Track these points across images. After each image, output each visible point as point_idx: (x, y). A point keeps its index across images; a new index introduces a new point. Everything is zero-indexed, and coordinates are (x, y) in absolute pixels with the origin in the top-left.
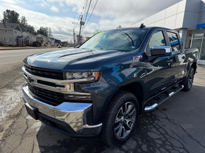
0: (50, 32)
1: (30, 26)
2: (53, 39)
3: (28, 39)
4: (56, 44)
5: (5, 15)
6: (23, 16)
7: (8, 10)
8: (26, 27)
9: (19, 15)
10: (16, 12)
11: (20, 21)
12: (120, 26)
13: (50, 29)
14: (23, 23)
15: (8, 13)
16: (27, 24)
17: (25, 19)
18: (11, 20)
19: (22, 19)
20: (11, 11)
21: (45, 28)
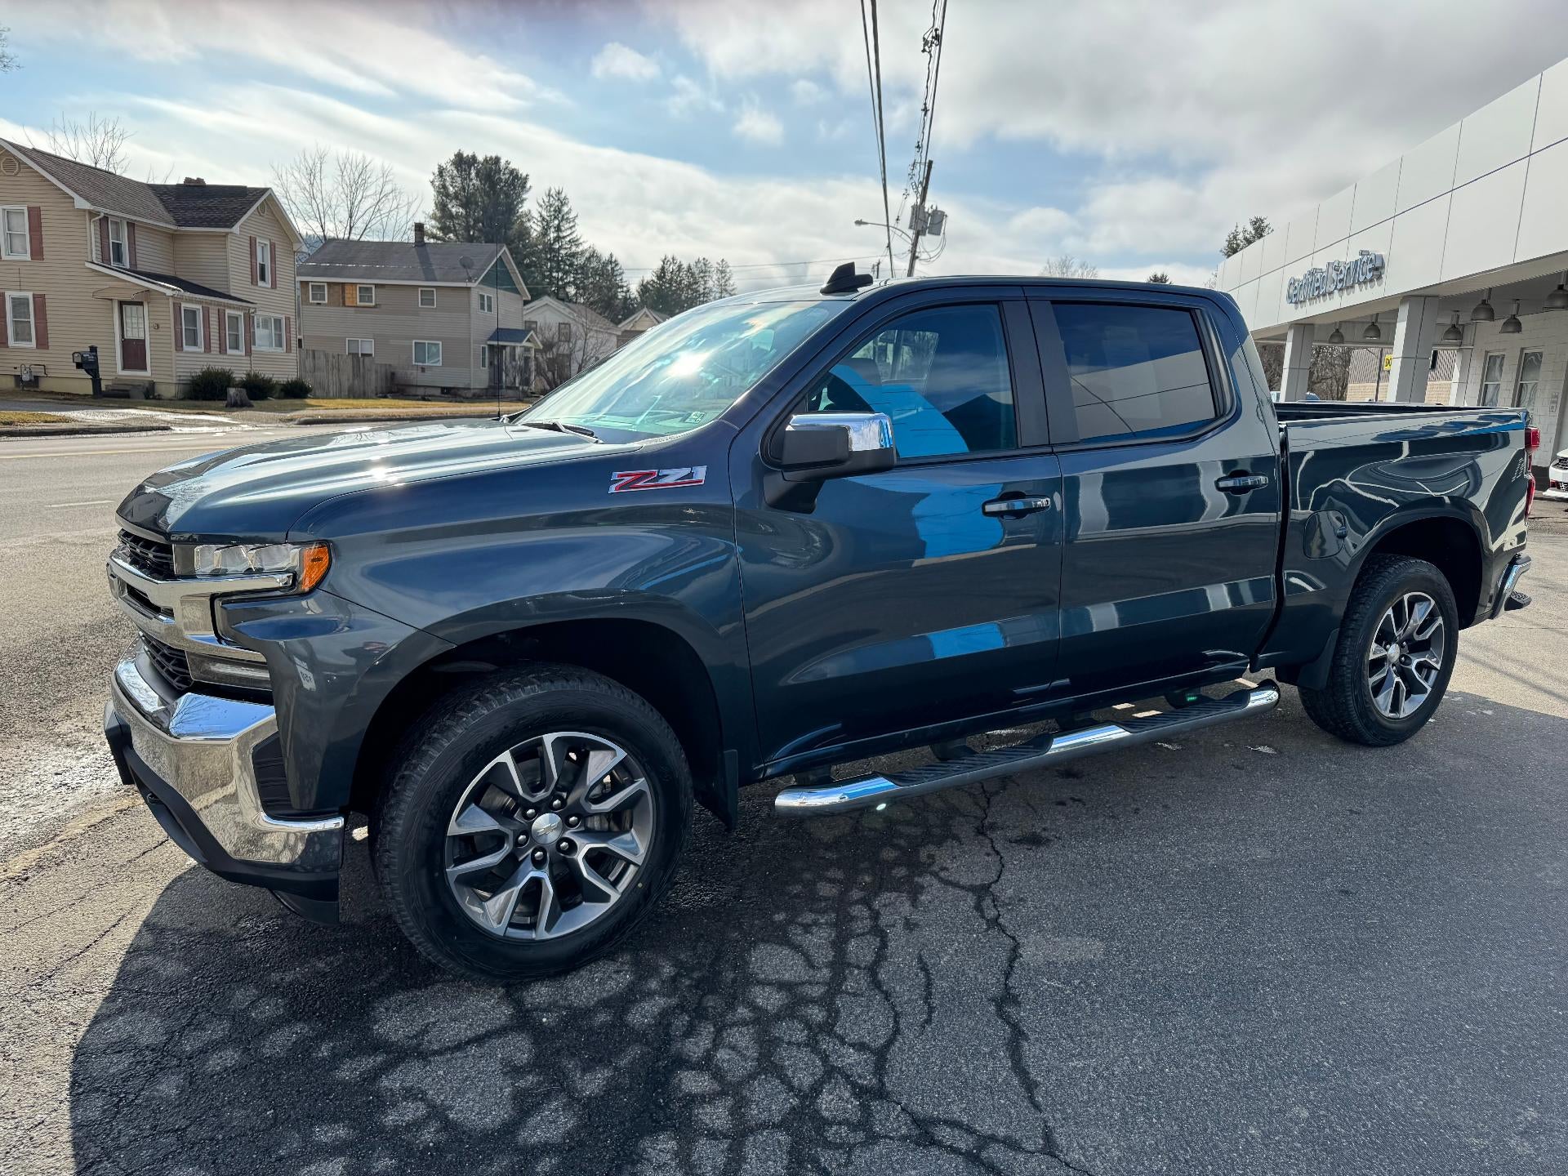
1: (593, 255)
3: (564, 348)
5: (442, 191)
6: (553, 192)
7: (465, 155)
8: (568, 262)
9: (525, 183)
10: (512, 166)
11: (534, 226)
12: (1262, 221)
13: (722, 272)
14: (552, 235)
15: (460, 176)
16: (577, 246)
17: (565, 209)
18: (476, 221)
19: (544, 214)
20: (480, 158)
21: (689, 268)
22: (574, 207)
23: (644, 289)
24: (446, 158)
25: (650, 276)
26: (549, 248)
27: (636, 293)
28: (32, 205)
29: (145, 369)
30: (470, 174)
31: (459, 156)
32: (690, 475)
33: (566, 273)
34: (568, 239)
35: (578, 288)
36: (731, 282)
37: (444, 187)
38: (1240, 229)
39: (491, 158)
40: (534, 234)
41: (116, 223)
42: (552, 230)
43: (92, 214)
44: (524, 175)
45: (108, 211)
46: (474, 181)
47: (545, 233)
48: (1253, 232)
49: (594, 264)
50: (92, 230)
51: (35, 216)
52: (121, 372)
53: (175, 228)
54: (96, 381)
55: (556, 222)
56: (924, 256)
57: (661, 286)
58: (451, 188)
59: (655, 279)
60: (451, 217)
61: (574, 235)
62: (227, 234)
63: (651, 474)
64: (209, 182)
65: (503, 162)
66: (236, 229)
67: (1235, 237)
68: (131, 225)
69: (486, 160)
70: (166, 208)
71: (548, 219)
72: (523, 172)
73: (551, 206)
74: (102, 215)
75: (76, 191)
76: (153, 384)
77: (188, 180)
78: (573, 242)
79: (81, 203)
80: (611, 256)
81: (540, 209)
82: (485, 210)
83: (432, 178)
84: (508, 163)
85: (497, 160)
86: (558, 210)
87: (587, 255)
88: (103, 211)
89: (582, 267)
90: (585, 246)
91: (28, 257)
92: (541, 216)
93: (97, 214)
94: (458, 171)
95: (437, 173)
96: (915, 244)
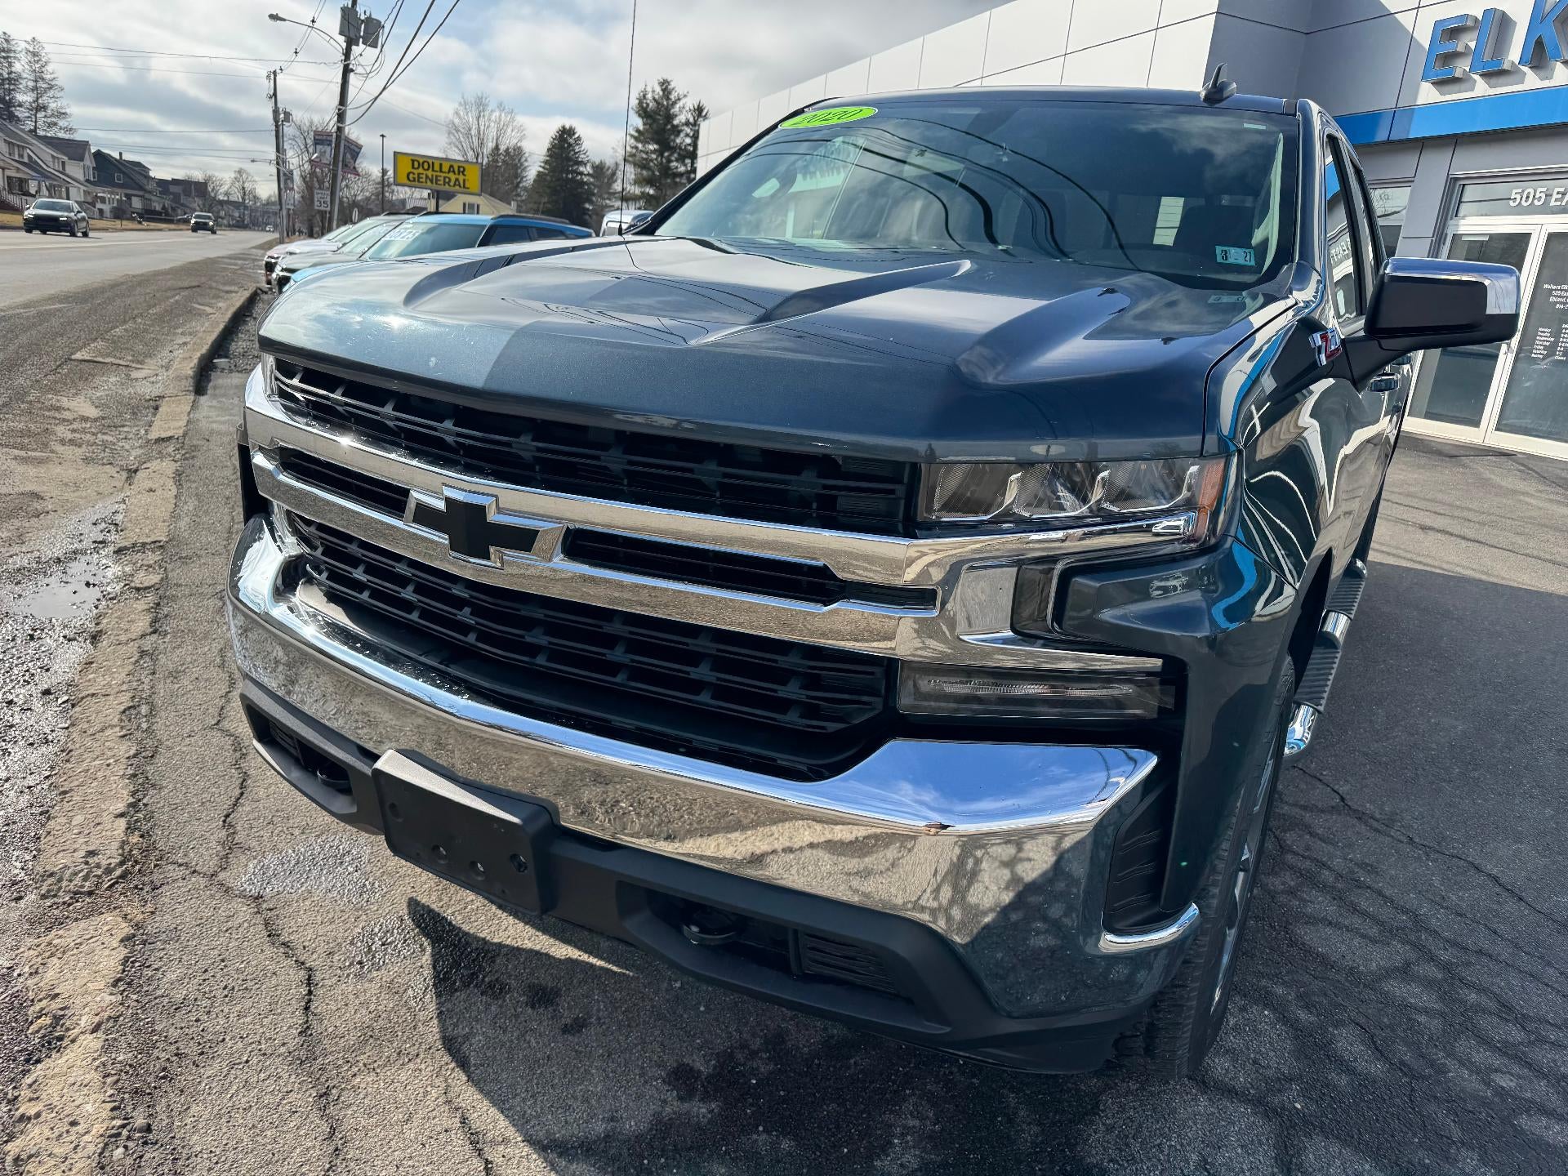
0: (42, 85)
2: (75, 149)
4: (110, 197)
12: (669, 83)
13: (35, 54)
36: (49, 68)
38: (649, 89)
48: (661, 93)
67: (644, 96)
96: (347, 54)
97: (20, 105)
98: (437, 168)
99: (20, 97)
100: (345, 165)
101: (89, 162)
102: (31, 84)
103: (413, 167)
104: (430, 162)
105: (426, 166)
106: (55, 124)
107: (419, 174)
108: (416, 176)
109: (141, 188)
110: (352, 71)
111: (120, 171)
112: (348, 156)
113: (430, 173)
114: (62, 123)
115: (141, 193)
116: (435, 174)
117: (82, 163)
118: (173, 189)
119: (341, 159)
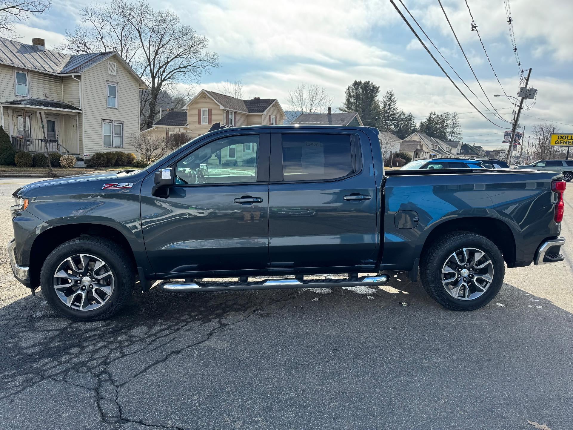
0: (455, 126)
1: (402, 114)
5: (349, 95)
6: (389, 92)
7: (357, 82)
8: (392, 117)
9: (378, 90)
10: (374, 84)
11: (381, 105)
13: (454, 117)
14: (387, 107)
15: (356, 89)
16: (396, 110)
17: (393, 98)
18: (360, 104)
19: (385, 100)
20: (363, 82)
21: (441, 116)
22: (396, 97)
23: (422, 125)
24: (351, 83)
25: (424, 120)
26: (386, 112)
27: (419, 127)
28: (209, 108)
29: (235, 157)
30: (359, 88)
31: (356, 82)
32: (128, 185)
33: (391, 120)
34: (393, 108)
35: (395, 125)
36: (458, 121)
37: (349, 93)
39: (367, 82)
40: (381, 107)
41: (231, 113)
42: (387, 105)
43: (224, 110)
44: (378, 87)
45: (228, 109)
46: (360, 90)
47: (385, 107)
49: (402, 117)
50: (224, 115)
51: (210, 111)
52: (229, 158)
53: (248, 113)
54: (220, 161)
55: (389, 103)
56: (524, 108)
57: (429, 123)
58: (352, 94)
59: (426, 121)
60: (351, 103)
61: (395, 107)
62: (262, 114)
63: (116, 184)
64: (261, 98)
65: (371, 83)
66: (265, 113)
68: (235, 113)
69: (365, 83)
70: (247, 107)
71: (386, 101)
72: (377, 86)
73: (388, 97)
74: (227, 110)
75: (221, 103)
76: (236, 162)
77: (255, 98)
78: (395, 109)
79: (222, 107)
80: (410, 113)
81: (383, 98)
82: (363, 100)
83: (346, 90)
84: (372, 83)
85: (369, 82)
86: (391, 98)
87: (400, 114)
88: (227, 109)
89: (398, 118)
90: (399, 110)
91: (208, 124)
92: (384, 101)
93: (226, 110)
94: (355, 87)
95: (347, 88)
96: (521, 103)
97: (448, 133)
98: (569, 138)
99: (448, 130)
100: (515, 141)
101: (459, 147)
102: (452, 126)
103: (558, 139)
104: (567, 136)
105: (564, 138)
106: (457, 137)
107: (561, 141)
108: (559, 142)
109: (477, 154)
110: (522, 108)
111: (471, 149)
112: (517, 138)
113: (566, 140)
114: (459, 136)
115: (476, 156)
116: (568, 140)
117: (456, 148)
118: (491, 153)
119: (514, 140)
